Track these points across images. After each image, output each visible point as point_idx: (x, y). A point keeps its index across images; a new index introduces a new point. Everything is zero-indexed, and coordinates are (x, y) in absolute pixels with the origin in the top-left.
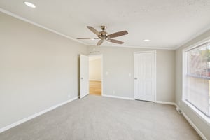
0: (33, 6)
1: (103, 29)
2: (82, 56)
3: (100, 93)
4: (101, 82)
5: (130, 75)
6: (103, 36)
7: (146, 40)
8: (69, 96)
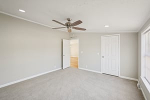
0: (24, 11)
1: (69, 21)
2: (64, 40)
3: (77, 66)
4: (77, 58)
5: (98, 54)
6: (68, 25)
7: (106, 26)
8: (55, 67)
